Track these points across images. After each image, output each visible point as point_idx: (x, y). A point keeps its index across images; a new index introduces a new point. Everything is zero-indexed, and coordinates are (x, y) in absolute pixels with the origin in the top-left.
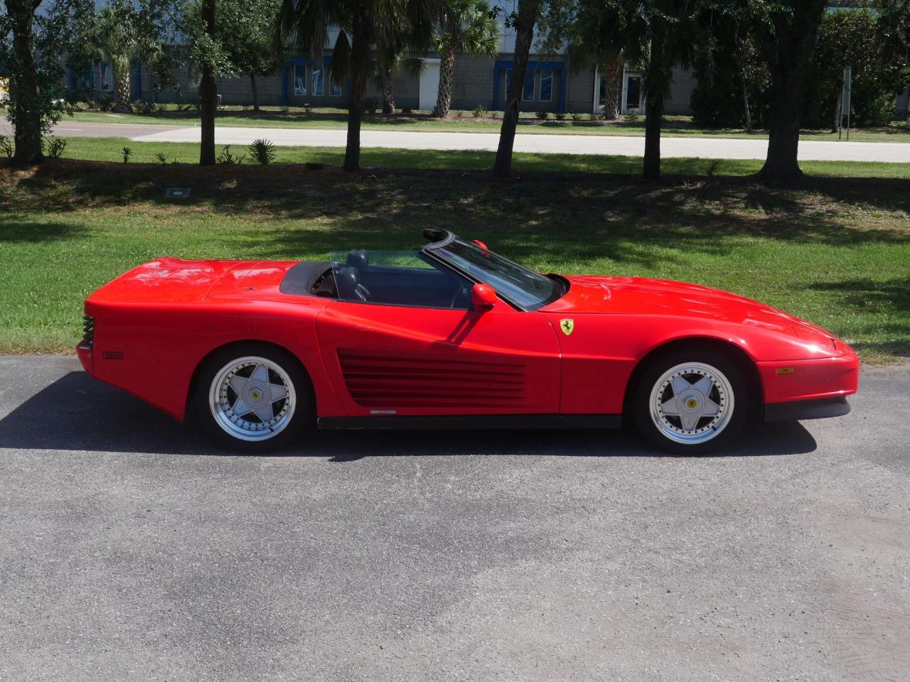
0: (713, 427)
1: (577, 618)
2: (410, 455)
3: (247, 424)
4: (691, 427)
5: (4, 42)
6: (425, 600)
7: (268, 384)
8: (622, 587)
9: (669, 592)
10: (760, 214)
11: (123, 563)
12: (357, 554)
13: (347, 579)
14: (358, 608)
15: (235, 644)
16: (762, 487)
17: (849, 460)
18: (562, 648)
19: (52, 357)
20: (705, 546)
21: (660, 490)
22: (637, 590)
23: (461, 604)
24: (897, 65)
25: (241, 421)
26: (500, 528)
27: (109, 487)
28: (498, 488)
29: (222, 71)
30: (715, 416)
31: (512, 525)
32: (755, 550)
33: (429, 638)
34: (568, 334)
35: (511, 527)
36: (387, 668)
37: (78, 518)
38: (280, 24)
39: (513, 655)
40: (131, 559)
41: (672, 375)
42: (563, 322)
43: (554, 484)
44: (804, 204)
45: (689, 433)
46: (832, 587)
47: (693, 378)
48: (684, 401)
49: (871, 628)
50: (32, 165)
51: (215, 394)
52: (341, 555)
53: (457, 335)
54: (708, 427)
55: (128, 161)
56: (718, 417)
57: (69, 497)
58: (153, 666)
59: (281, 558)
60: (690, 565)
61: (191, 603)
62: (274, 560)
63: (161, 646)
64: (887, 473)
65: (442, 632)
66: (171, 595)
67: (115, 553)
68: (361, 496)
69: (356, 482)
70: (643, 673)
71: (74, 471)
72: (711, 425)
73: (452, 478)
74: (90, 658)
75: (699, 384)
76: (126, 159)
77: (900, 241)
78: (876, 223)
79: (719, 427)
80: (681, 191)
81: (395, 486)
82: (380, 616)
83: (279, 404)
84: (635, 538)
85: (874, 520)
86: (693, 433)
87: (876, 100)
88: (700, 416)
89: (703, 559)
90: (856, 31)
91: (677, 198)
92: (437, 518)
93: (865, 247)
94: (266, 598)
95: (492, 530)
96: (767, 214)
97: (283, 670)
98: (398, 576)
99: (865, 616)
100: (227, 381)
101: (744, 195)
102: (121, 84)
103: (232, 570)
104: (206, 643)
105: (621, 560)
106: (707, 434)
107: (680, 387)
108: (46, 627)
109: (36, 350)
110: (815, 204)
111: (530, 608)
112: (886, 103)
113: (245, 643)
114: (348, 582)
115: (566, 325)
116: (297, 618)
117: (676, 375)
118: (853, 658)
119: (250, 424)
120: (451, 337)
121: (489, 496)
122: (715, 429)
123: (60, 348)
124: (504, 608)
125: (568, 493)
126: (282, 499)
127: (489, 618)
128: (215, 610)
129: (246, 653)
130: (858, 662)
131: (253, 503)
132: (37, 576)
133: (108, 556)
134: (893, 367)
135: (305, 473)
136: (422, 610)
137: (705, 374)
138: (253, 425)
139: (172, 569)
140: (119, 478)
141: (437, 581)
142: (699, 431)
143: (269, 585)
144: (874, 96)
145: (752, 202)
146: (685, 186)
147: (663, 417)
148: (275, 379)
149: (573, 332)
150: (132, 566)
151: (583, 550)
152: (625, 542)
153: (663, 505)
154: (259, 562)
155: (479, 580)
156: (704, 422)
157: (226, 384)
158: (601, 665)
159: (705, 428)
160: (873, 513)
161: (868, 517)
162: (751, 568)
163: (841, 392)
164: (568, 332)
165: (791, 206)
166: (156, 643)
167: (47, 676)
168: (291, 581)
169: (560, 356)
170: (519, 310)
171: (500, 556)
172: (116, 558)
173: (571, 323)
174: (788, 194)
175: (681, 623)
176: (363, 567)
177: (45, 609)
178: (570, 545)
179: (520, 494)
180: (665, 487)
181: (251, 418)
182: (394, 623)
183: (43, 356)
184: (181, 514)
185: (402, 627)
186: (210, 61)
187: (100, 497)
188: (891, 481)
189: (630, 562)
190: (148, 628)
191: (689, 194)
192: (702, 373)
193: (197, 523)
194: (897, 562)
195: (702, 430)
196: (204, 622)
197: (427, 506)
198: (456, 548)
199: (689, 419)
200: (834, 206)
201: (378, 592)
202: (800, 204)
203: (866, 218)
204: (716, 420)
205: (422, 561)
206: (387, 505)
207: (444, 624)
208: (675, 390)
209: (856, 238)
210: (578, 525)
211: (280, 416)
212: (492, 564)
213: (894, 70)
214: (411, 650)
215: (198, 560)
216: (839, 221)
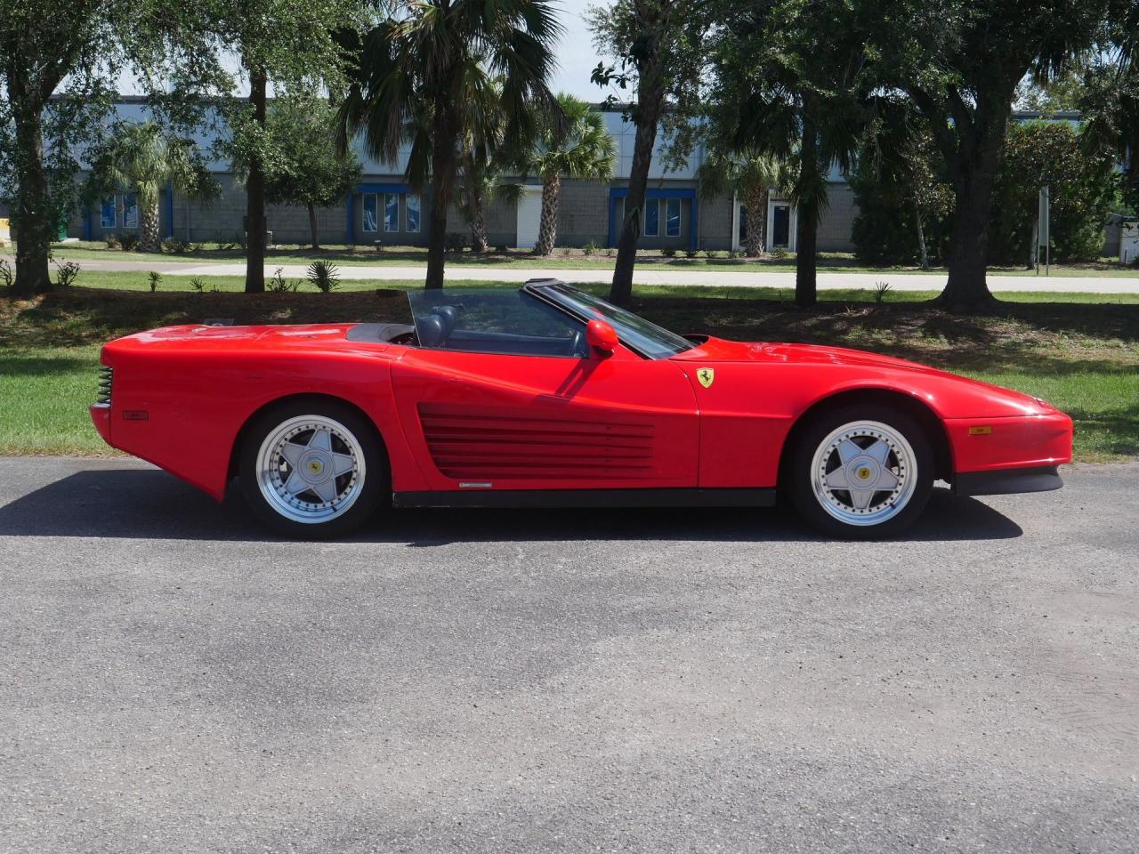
0: (891, 504)
1: (726, 680)
2: (509, 540)
3: (303, 504)
4: (862, 505)
5: (4, 130)
6: (530, 664)
7: (331, 453)
8: (782, 653)
9: (841, 657)
10: (941, 344)
11: (146, 632)
12: (445, 625)
13: (431, 647)
14: (445, 673)
15: (287, 703)
16: (955, 566)
17: (1066, 544)
18: (706, 706)
19: (58, 459)
20: (886, 618)
21: (826, 570)
22: (800, 656)
23: (576, 668)
24: (1105, 156)
25: (296, 501)
26: (625, 602)
27: (128, 568)
28: (621, 567)
29: (275, 165)
30: (894, 490)
31: (641, 600)
32: (949, 621)
33: (537, 697)
34: (707, 386)
35: (639, 602)
36: (483, 724)
37: (89, 594)
38: (345, 118)
39: (644, 713)
40: (156, 628)
41: (838, 437)
42: (700, 372)
43: (693, 565)
44: (996, 332)
45: (862, 512)
46: (1050, 652)
47: (865, 442)
48: (855, 470)
49: (1100, 688)
50: (37, 294)
51: (263, 462)
52: (424, 626)
53: (567, 389)
54: (886, 504)
55: (157, 289)
56: (897, 492)
57: (77, 577)
58: (182, 723)
59: (347, 629)
60: (867, 634)
61: (232, 668)
62: (338, 630)
63: (192, 706)
64: (1113, 555)
65: (553, 692)
66: (206, 660)
67: (135, 624)
68: (449, 575)
69: (442, 563)
70: (811, 728)
71: (84, 555)
72: (889, 501)
73: (564, 560)
74: (101, 715)
75: (873, 449)
76: (153, 286)
77: (1117, 372)
78: (1086, 353)
79: (898, 504)
80: (844, 318)
81: (491, 566)
82: (472, 679)
83: (344, 481)
84: (797, 610)
85: (1098, 594)
86: (866, 512)
87: (1081, 230)
88: (874, 490)
89: (884, 629)
90: (1053, 145)
91: (838, 326)
92: (545, 594)
93: (1074, 377)
94: (327, 662)
95: (615, 604)
96: (951, 344)
97: (349, 726)
98: (496, 643)
99: (1092, 678)
100: (279, 450)
101: (921, 322)
102: (149, 218)
103: (284, 639)
104: (250, 702)
105: (780, 629)
106: (882, 514)
107: (849, 452)
108: (46, 689)
109: (38, 452)
110: (1010, 332)
111: (664, 671)
112: (1094, 234)
113: (301, 702)
114: (432, 649)
115: (705, 376)
116: (367, 681)
117: (844, 438)
118: (1078, 714)
119: (307, 505)
120: (559, 391)
121: (609, 574)
122: (893, 506)
123: (69, 450)
124: (630, 671)
125: (710, 572)
126: (348, 578)
127: (613, 679)
128: (263, 673)
129: (301, 711)
130: (1085, 717)
131: (310, 582)
132: (35, 644)
133: (126, 626)
134: (1115, 466)
135: (377, 556)
136: (526, 673)
137: (880, 436)
138: (312, 506)
139: (208, 638)
140: (141, 560)
141: (546, 648)
142: (874, 509)
143: (332, 652)
144: (1079, 225)
145: (931, 330)
146: (849, 313)
147: (828, 492)
148: (339, 446)
149: (712, 384)
150: (157, 635)
151: (731, 620)
152: (783, 614)
153: (829, 582)
154: (319, 632)
155: (600, 646)
156: (880, 497)
157: (278, 454)
158: (757, 721)
159: (882, 506)
160: (1098, 589)
161: (1092, 593)
162: (945, 637)
163: (1051, 460)
164: (706, 384)
165: (979, 335)
166: (187, 702)
167: (45, 731)
168: (359, 649)
169: (698, 412)
170: (646, 358)
171: (625, 626)
172: (136, 627)
173: (711, 373)
174: (977, 321)
175: (858, 684)
176: (451, 636)
177: (45, 673)
178: (715, 617)
179: (648, 573)
180: (834, 567)
181: (308, 497)
182: (490, 684)
183: (46, 458)
184: (219, 590)
185: (501, 688)
186: (259, 152)
187: (117, 577)
188: (1118, 561)
189: (790, 631)
190: (176, 689)
191: (852, 322)
192: (876, 435)
193: (239, 598)
194: (1131, 631)
195: (878, 508)
196: (248, 684)
197: (532, 583)
198: (569, 619)
199: (861, 496)
200: (1033, 335)
201: (471, 657)
202: (991, 332)
203: (1072, 347)
204: (894, 495)
205: (526, 630)
206: (480, 583)
207: (556, 685)
208: (843, 457)
209: (1063, 369)
210: (724, 600)
211: (346, 493)
212: (615, 632)
213: (1101, 162)
214: (512, 708)
215: (239, 630)
216: (1040, 351)
